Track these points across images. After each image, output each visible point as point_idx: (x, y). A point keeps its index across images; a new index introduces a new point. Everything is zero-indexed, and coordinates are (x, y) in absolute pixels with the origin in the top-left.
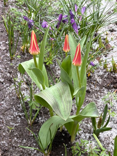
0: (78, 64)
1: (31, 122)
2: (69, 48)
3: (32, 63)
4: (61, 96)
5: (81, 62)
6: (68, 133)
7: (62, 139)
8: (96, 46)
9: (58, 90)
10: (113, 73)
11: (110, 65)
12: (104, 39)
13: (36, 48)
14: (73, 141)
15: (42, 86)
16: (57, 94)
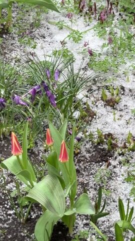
0: (65, 161)
1: (23, 220)
2: (52, 141)
3: (15, 160)
4: (52, 192)
5: (68, 158)
6: (64, 224)
7: (60, 233)
8: (77, 114)
9: (48, 186)
10: (101, 144)
11: (96, 135)
12: (85, 104)
13: (19, 148)
14: (71, 233)
15: (30, 182)
16: (47, 190)
